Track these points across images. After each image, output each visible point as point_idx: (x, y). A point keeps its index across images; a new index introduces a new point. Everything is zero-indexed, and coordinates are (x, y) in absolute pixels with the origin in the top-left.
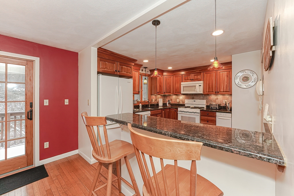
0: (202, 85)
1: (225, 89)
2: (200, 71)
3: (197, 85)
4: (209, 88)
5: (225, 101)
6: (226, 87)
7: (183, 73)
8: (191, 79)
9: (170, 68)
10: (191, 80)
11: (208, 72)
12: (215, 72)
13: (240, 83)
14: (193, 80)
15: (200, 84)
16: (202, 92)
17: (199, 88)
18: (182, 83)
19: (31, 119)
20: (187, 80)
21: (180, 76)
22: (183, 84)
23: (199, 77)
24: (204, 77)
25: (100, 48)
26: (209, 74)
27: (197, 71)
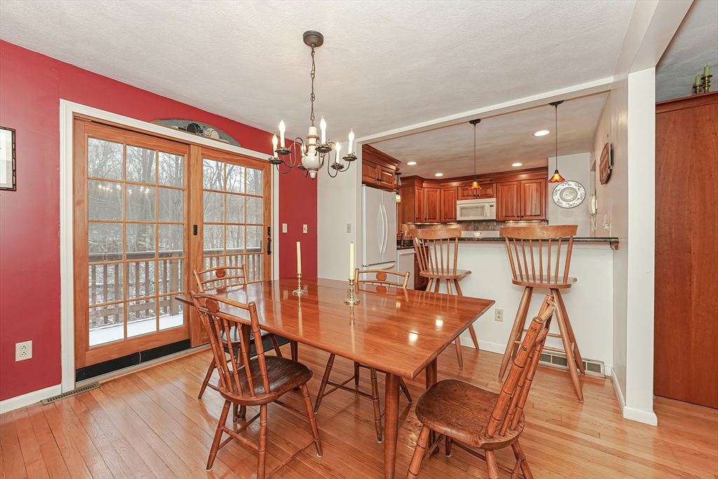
0: (495, 204)
1: (534, 211)
2: (491, 180)
3: (487, 205)
4: (507, 209)
6: (535, 208)
7: (455, 184)
8: (475, 194)
9: (439, 175)
11: (504, 184)
12: (516, 183)
13: (561, 200)
14: (478, 196)
15: (492, 204)
16: (495, 218)
17: (491, 210)
18: (458, 202)
19: (269, 253)
20: (468, 196)
21: (454, 189)
22: (460, 203)
23: (490, 191)
24: (499, 192)
25: (367, 145)
26: (506, 187)
27: (486, 181)
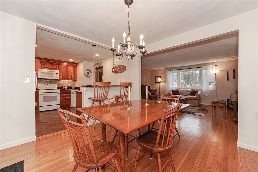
0: (58, 73)
1: (72, 77)
2: (55, 63)
3: (55, 73)
4: (63, 75)
5: (70, 84)
6: (73, 76)
10: (48, 68)
11: (62, 65)
14: (50, 68)
15: (57, 73)
16: (58, 78)
17: (57, 75)
20: (44, 67)
22: (40, 70)
23: (55, 67)
24: (59, 68)
26: (62, 67)
27: (54, 62)
